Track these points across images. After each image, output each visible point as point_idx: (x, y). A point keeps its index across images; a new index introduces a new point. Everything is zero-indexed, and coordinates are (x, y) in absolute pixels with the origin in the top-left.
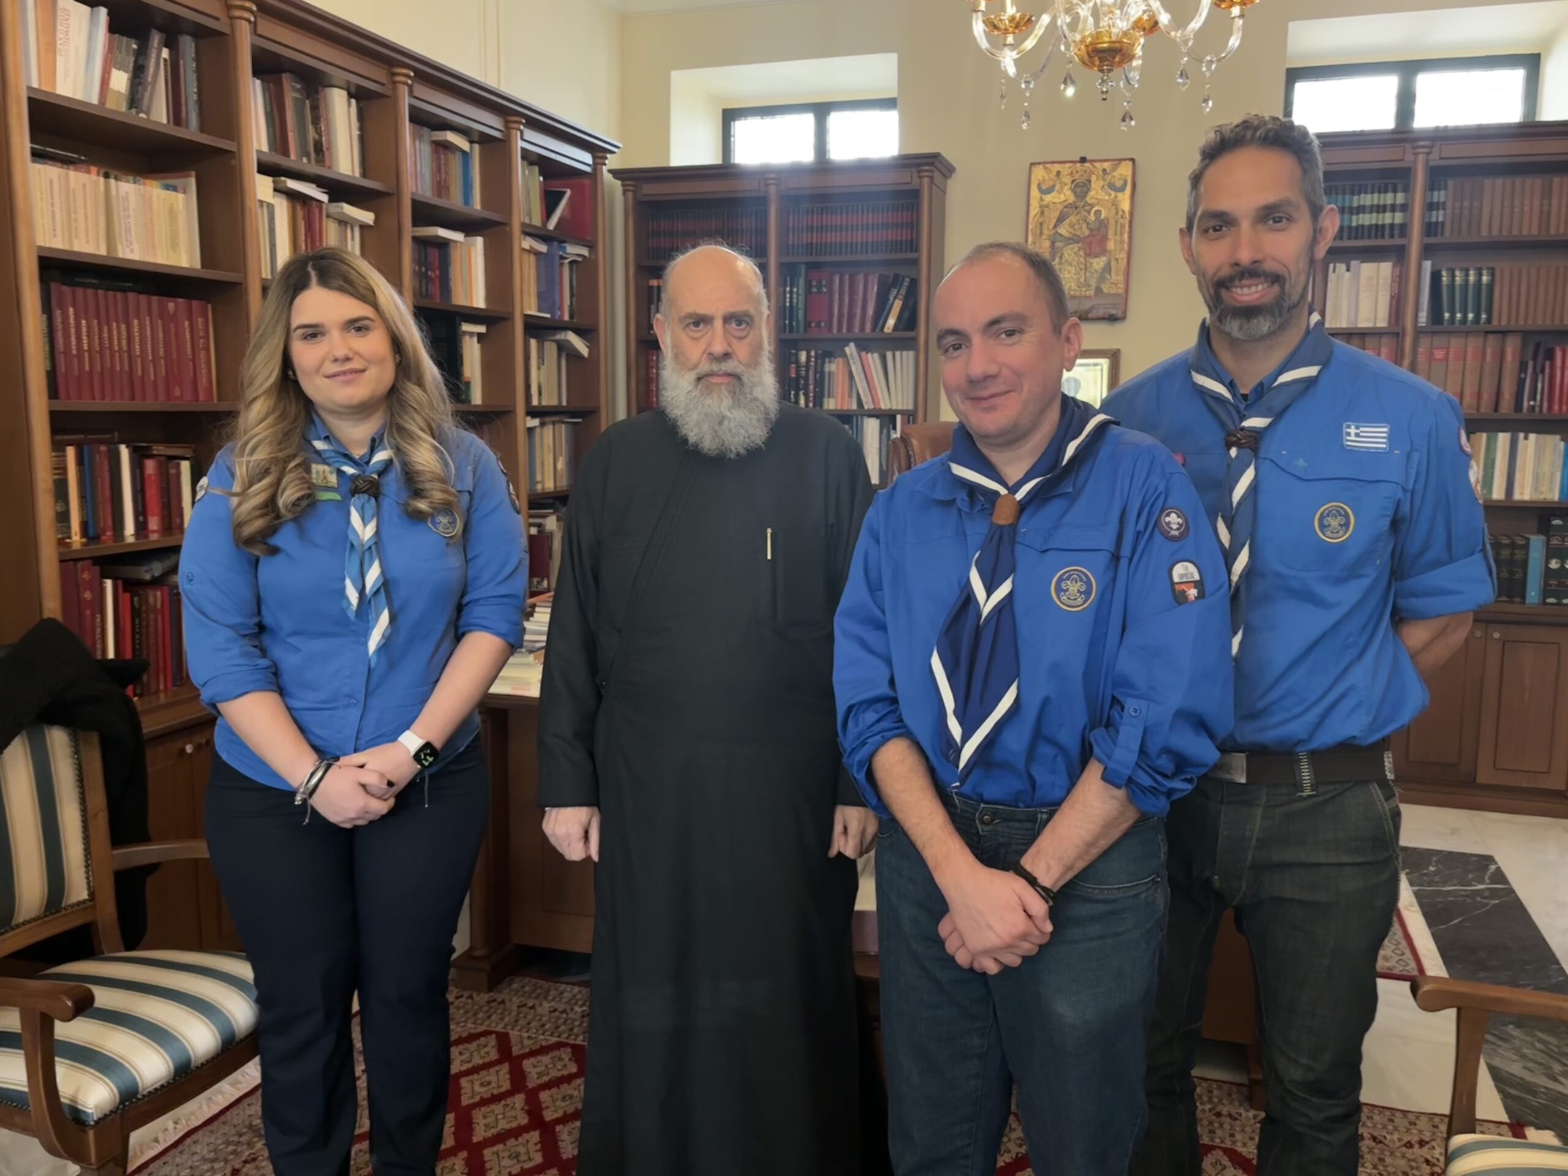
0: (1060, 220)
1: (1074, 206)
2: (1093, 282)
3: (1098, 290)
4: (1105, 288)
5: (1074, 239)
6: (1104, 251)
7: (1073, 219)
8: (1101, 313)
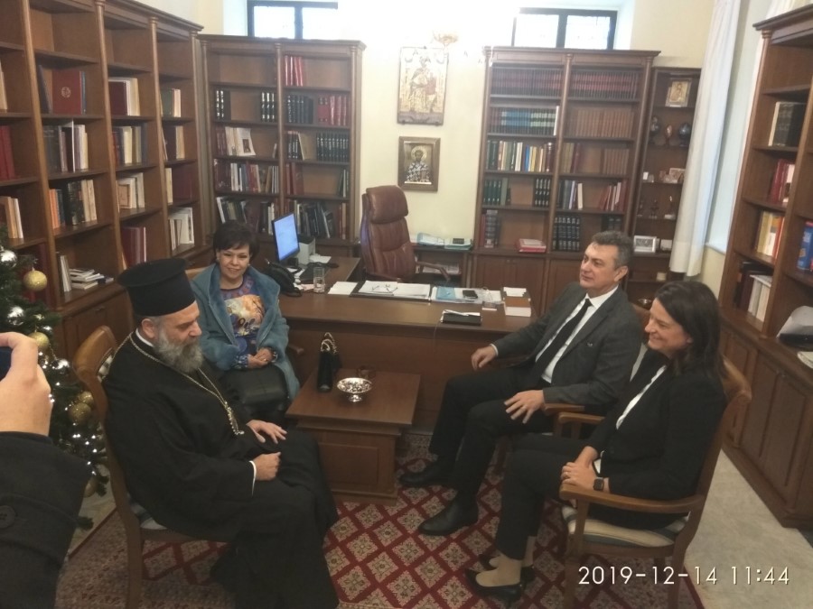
0: (415, 76)
1: (421, 70)
2: (429, 106)
3: (431, 110)
4: (434, 109)
5: (421, 86)
6: (434, 92)
7: (420, 76)
8: (433, 121)
